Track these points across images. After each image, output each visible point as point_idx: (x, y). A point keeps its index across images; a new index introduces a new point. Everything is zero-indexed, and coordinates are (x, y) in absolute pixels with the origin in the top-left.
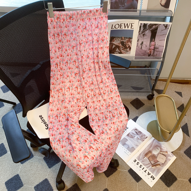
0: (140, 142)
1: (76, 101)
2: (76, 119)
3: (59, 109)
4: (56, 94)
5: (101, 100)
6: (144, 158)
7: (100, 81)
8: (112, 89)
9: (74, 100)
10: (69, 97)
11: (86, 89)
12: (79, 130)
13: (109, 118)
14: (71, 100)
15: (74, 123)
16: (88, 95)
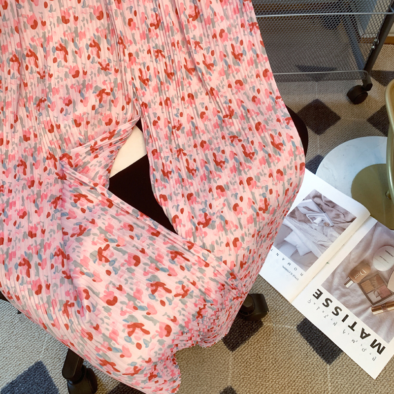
0: (332, 236)
1: (93, 100)
2: (97, 173)
3: (32, 136)
4: (9, 73)
5: (196, 93)
6: (345, 284)
7: (188, 12)
8: (239, 44)
9: (86, 95)
10: (67, 86)
11: (132, 49)
12: (108, 216)
13: (231, 163)
14: (76, 97)
15: (89, 188)
16: (144, 74)
